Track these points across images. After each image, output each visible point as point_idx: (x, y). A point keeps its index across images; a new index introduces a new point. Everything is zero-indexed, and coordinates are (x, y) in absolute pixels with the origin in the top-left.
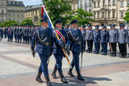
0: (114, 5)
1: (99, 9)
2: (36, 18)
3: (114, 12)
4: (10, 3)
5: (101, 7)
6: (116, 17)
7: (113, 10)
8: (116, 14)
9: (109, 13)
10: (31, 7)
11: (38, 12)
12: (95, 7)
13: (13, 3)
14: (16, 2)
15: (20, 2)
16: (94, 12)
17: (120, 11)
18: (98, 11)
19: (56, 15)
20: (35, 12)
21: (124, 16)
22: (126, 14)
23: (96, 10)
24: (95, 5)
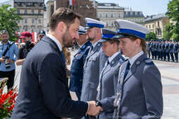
2: (159, 30)
4: (127, 13)
10: (151, 17)
11: (160, 23)
13: (131, 14)
14: (134, 13)
15: (139, 13)
20: (157, 23)
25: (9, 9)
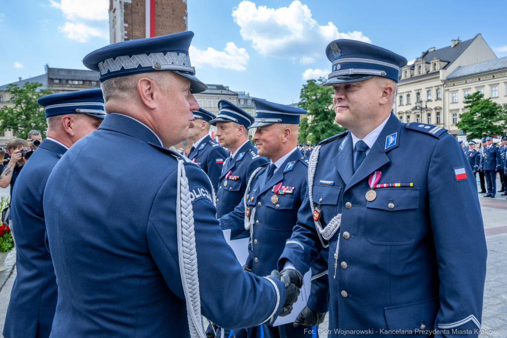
0: (438, 99)
1: (409, 108)
3: (438, 114)
5: (413, 105)
6: (442, 122)
7: (436, 109)
8: (441, 116)
9: (429, 115)
12: (401, 105)
16: (399, 113)
17: (451, 111)
18: (407, 112)
19: (326, 122)
21: (459, 120)
22: (461, 116)
23: (403, 109)
24: (401, 101)
25: (38, 90)
